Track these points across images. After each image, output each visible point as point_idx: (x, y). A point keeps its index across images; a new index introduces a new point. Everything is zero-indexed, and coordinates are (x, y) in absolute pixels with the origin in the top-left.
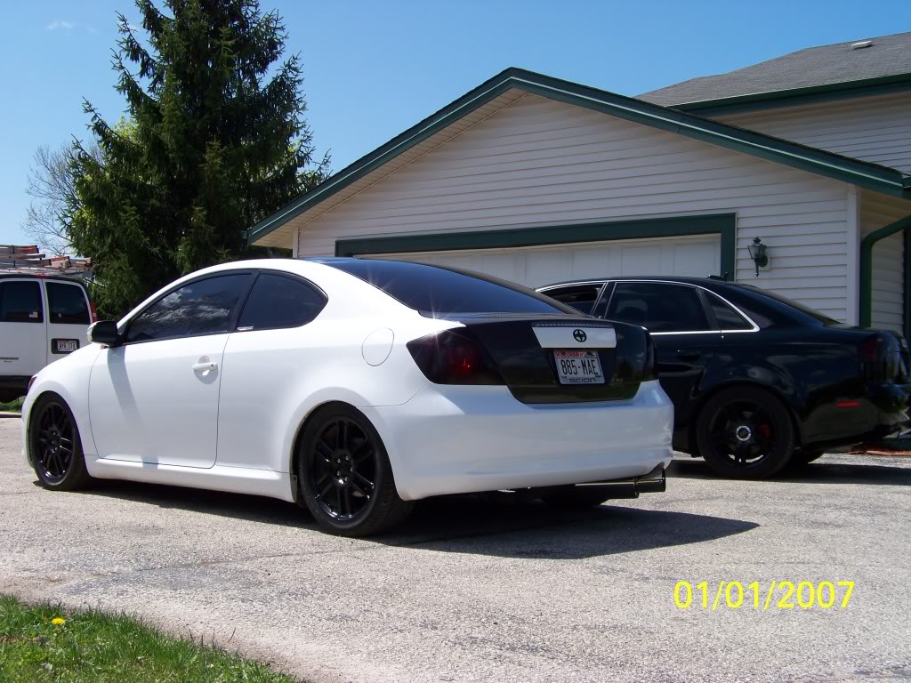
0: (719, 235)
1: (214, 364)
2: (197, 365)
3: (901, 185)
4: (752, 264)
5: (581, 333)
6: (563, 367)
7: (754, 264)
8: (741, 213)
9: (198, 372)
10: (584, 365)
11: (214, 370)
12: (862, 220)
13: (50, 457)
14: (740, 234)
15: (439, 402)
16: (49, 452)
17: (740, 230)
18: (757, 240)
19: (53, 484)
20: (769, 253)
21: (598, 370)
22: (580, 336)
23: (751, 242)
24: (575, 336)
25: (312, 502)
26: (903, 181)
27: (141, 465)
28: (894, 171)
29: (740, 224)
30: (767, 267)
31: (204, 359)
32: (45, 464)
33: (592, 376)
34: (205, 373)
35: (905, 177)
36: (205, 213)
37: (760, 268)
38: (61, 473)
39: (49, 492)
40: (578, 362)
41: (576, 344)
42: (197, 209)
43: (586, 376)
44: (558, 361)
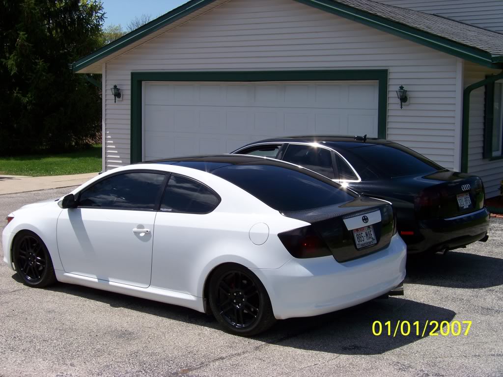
0: (378, 81)
1: (148, 230)
2: (135, 229)
3: (491, 61)
4: (399, 101)
5: (366, 217)
6: (358, 238)
7: (400, 101)
8: (391, 70)
9: (137, 234)
10: (367, 235)
11: (148, 234)
12: (465, 77)
13: (29, 267)
14: (390, 82)
15: (298, 268)
16: (28, 265)
17: (390, 80)
18: (402, 88)
19: (32, 284)
20: (409, 95)
21: (373, 236)
22: (365, 220)
23: (398, 88)
24: (363, 220)
25: (218, 315)
26: (492, 59)
27: (96, 280)
28: (486, 52)
29: (390, 76)
30: (406, 103)
31: (141, 226)
32: (25, 271)
33: (371, 240)
34: (142, 235)
35: (493, 56)
36: (26, 36)
37: (403, 103)
38: (37, 277)
39: (31, 289)
40: (364, 234)
41: (363, 225)
42: (21, 33)
43: (368, 241)
44: (355, 235)
